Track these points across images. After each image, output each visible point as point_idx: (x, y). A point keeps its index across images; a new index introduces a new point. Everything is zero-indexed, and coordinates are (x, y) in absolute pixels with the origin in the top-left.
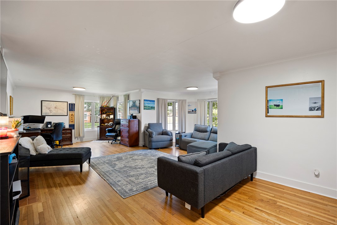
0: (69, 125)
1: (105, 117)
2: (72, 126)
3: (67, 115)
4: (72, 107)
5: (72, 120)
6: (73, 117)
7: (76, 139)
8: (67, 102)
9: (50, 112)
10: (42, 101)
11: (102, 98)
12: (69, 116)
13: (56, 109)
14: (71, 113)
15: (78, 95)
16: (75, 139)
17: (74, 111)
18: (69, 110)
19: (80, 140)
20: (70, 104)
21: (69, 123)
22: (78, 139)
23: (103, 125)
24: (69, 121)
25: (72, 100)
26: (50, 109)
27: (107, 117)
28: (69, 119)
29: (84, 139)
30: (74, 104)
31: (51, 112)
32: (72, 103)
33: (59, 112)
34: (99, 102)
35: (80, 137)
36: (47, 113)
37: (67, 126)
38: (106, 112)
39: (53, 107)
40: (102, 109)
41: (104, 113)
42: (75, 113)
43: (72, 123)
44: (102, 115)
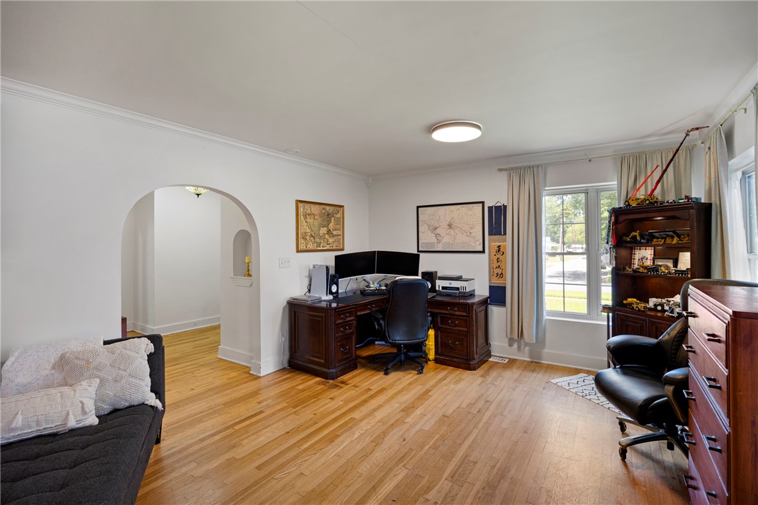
0: (490, 287)
1: (649, 263)
2: (497, 295)
3: (483, 252)
4: (497, 220)
5: (499, 271)
6: (501, 257)
7: (515, 345)
8: (483, 203)
9: (436, 241)
10: (418, 207)
11: (632, 159)
12: (490, 255)
13: (452, 232)
14: (497, 241)
15: (517, 168)
16: (511, 346)
17: (505, 234)
18: (490, 234)
19: (531, 356)
20: (490, 208)
21: (490, 280)
22: (519, 347)
23: (631, 304)
24: (490, 272)
25: (496, 194)
26: (438, 231)
27: (659, 262)
28: (490, 264)
29: (544, 352)
30: (505, 207)
31: (438, 242)
32: (498, 204)
33: (461, 241)
34: (615, 183)
35: (527, 344)
36: (428, 244)
37: (481, 290)
38: (652, 237)
39: (445, 224)
40: (622, 218)
41: (648, 241)
42: (507, 242)
43: (497, 282)
44: (632, 249)
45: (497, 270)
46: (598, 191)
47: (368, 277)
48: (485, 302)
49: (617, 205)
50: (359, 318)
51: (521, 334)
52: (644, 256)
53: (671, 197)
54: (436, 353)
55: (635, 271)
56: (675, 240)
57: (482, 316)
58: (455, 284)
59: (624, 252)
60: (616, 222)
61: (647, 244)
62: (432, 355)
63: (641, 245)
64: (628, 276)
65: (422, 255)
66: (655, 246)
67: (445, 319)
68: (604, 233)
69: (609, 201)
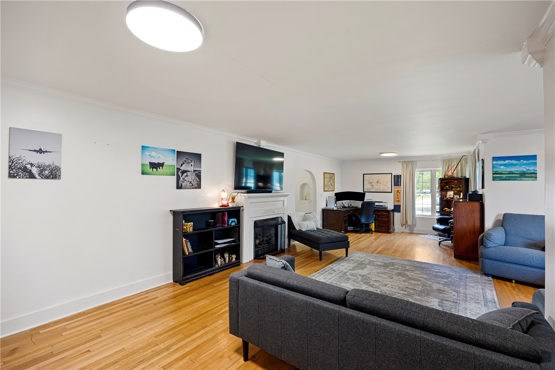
0: (394, 206)
1: (452, 196)
2: (397, 208)
3: (392, 192)
4: (397, 180)
5: (398, 200)
6: (399, 194)
7: (404, 227)
8: (392, 174)
9: (371, 188)
10: (364, 174)
11: (447, 161)
12: (394, 193)
13: (378, 184)
14: (397, 188)
15: (405, 161)
16: (402, 227)
17: (400, 186)
18: (394, 185)
19: (410, 230)
20: (394, 176)
21: (394, 203)
22: (405, 227)
23: (445, 210)
24: (394, 200)
25: (397, 170)
26: (372, 184)
27: (455, 196)
28: (394, 197)
29: (415, 229)
30: (401, 176)
31: (373, 188)
32: (398, 174)
33: (382, 188)
34: (441, 169)
35: (408, 225)
36: (368, 189)
37: (390, 207)
38: (452, 188)
39: (376, 181)
40: (443, 181)
41: (451, 189)
42: (401, 189)
43: (397, 203)
44: (446, 192)
45: (397, 198)
46: (435, 171)
47: (343, 201)
48: (393, 211)
49: (441, 177)
50: (349, 215)
51: (406, 222)
52: (450, 194)
53: (459, 176)
54: (375, 228)
55: (447, 199)
56: (459, 189)
57: (392, 215)
58: (381, 204)
59: (444, 193)
60: (441, 183)
61: (451, 190)
62: (373, 229)
63: (449, 190)
64: (445, 200)
65: (366, 193)
66: (454, 191)
67: (379, 216)
68: (437, 186)
69: (439, 175)
